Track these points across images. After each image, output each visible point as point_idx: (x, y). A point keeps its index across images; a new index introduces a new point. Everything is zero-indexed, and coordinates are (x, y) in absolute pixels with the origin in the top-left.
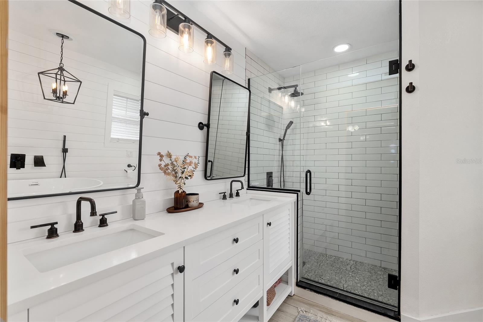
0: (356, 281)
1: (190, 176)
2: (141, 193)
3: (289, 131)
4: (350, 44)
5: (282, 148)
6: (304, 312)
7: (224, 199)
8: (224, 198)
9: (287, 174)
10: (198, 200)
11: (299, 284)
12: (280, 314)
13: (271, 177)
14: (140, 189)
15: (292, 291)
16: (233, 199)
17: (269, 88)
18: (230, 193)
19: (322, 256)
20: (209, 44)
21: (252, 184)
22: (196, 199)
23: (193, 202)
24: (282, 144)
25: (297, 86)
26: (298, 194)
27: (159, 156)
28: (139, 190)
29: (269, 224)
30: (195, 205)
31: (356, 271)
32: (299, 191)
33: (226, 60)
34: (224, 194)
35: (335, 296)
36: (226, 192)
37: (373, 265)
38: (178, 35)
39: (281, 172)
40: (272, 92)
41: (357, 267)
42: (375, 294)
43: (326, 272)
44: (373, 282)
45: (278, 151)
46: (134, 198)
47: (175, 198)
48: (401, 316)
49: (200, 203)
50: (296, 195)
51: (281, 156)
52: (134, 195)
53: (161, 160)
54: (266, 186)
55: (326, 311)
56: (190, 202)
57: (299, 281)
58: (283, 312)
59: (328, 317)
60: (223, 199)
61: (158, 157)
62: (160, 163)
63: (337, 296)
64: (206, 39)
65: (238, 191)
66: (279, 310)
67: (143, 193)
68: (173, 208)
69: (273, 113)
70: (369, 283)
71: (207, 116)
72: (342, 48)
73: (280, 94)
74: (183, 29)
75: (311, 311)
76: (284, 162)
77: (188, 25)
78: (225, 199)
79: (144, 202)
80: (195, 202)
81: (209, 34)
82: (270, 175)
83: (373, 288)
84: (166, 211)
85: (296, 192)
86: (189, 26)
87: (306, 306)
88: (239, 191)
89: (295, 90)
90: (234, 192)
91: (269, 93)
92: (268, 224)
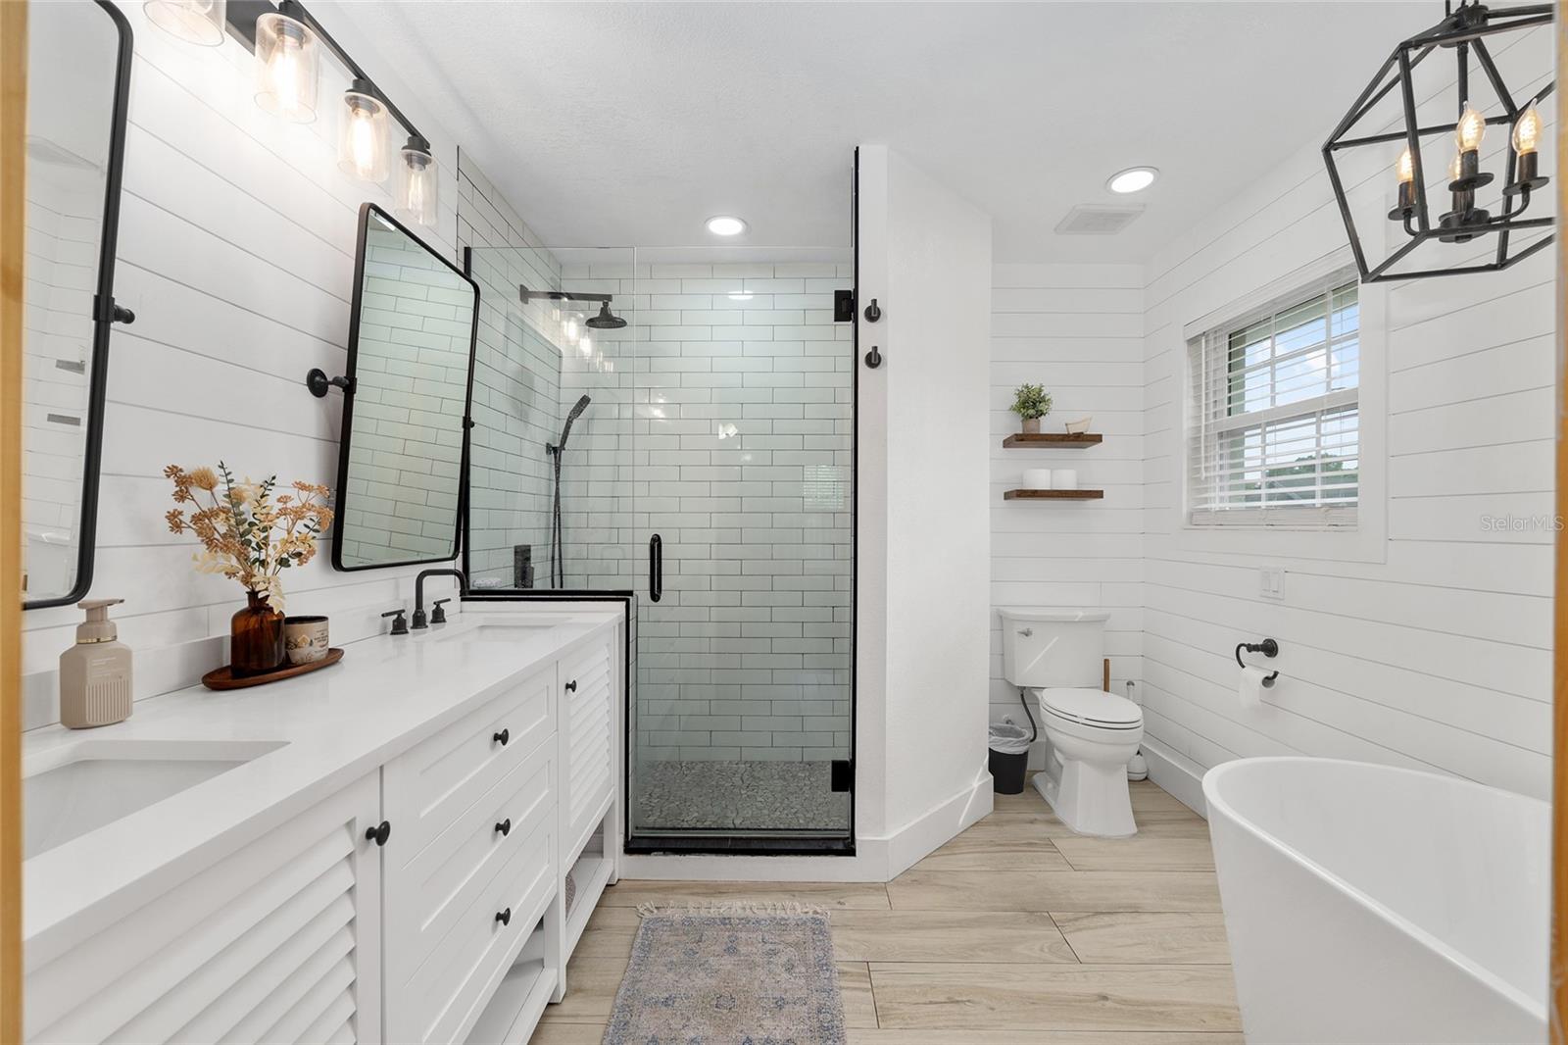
0: (759, 805)
1: (299, 555)
2: (108, 621)
3: (576, 424)
4: (745, 223)
5: (558, 471)
6: (655, 911)
7: (397, 634)
8: (399, 628)
9: (569, 551)
10: (325, 638)
11: (632, 846)
12: (595, 937)
13: (528, 559)
14: (102, 607)
15: (614, 872)
16: (425, 633)
17: (521, 286)
18: (416, 612)
19: (670, 769)
20: (362, 112)
21: (478, 581)
22: (319, 635)
23: (311, 644)
24: (556, 464)
25: (609, 298)
26: (628, 601)
27: (172, 481)
28: (97, 611)
29: (572, 687)
30: (319, 654)
31: (754, 783)
32: (630, 593)
33: (413, 176)
34: (396, 616)
35: (724, 847)
36: (403, 611)
37: (786, 763)
38: (254, 54)
39: (554, 545)
40: (531, 300)
41: (755, 774)
42: (801, 821)
43: (688, 804)
44: (791, 797)
45: (544, 483)
46: (75, 643)
47: (234, 639)
48: (857, 843)
49: (331, 650)
50: (624, 603)
51: (553, 499)
52: (74, 630)
53: (181, 496)
54: (512, 588)
55: (705, 891)
56: (296, 646)
57: (630, 838)
58: (599, 929)
59: (713, 901)
60: (392, 634)
61: (171, 486)
62: (174, 505)
63: (729, 845)
64: (350, 91)
65: (438, 606)
66: (588, 929)
67: (115, 621)
68: (229, 673)
69: (531, 364)
70: (786, 801)
71: (346, 352)
72: (726, 227)
73: (556, 314)
74: (275, 36)
75: (672, 902)
76: (562, 514)
77: (296, 25)
78: (403, 633)
79: (125, 656)
80: (317, 646)
81: (361, 78)
82: (523, 554)
83: (793, 811)
84: (202, 685)
85: (623, 595)
86: (302, 30)
87: (654, 895)
88: (442, 606)
89: (604, 310)
90: (428, 609)
91: (521, 303)
92: (568, 686)
